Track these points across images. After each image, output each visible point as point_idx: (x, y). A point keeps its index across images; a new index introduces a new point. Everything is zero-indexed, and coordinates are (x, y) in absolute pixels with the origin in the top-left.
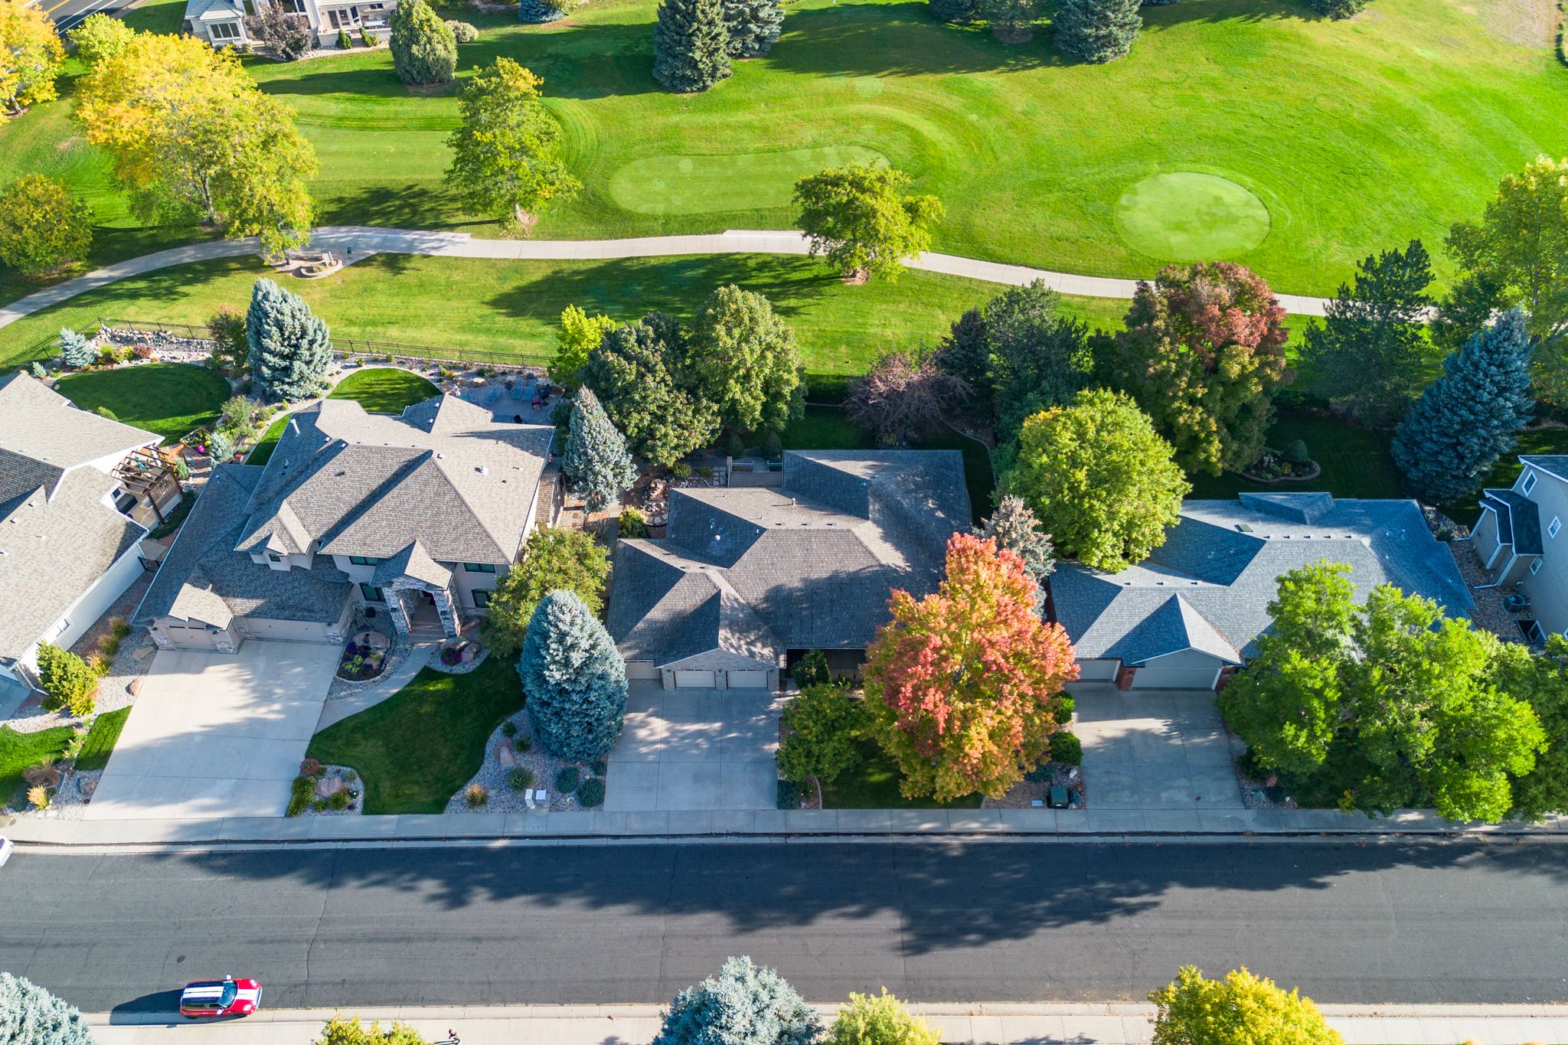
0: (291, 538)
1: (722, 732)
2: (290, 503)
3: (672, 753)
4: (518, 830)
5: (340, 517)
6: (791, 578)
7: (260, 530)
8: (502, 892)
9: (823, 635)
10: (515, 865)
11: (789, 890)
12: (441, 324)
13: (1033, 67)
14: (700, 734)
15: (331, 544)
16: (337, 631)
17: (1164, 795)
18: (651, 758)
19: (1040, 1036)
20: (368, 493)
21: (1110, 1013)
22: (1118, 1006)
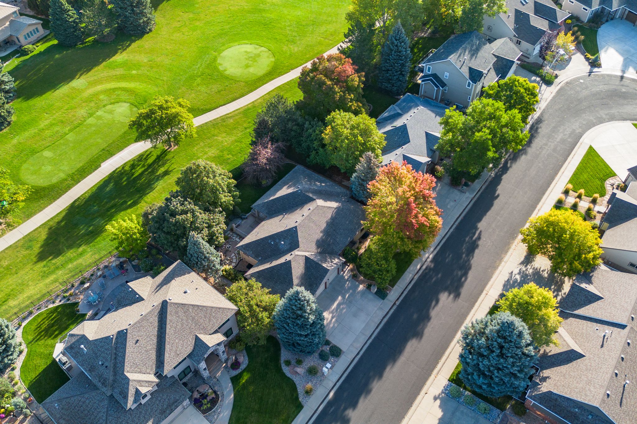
0: (146, 382)
1: (344, 297)
2: (128, 372)
3: (339, 317)
4: (331, 385)
5: (155, 356)
6: (318, 235)
7: (130, 392)
8: (354, 404)
9: (343, 242)
10: (345, 394)
11: (415, 316)
12: (30, 283)
13: (129, 45)
14: (339, 305)
15: (165, 368)
16: (187, 402)
17: (449, 207)
18: (336, 325)
19: (504, 283)
20: (156, 338)
21: (506, 262)
22: (505, 259)
